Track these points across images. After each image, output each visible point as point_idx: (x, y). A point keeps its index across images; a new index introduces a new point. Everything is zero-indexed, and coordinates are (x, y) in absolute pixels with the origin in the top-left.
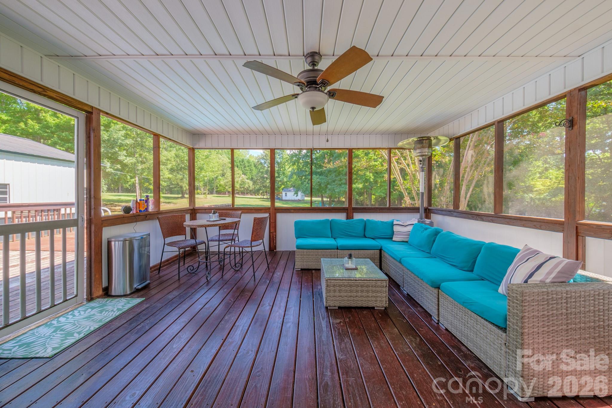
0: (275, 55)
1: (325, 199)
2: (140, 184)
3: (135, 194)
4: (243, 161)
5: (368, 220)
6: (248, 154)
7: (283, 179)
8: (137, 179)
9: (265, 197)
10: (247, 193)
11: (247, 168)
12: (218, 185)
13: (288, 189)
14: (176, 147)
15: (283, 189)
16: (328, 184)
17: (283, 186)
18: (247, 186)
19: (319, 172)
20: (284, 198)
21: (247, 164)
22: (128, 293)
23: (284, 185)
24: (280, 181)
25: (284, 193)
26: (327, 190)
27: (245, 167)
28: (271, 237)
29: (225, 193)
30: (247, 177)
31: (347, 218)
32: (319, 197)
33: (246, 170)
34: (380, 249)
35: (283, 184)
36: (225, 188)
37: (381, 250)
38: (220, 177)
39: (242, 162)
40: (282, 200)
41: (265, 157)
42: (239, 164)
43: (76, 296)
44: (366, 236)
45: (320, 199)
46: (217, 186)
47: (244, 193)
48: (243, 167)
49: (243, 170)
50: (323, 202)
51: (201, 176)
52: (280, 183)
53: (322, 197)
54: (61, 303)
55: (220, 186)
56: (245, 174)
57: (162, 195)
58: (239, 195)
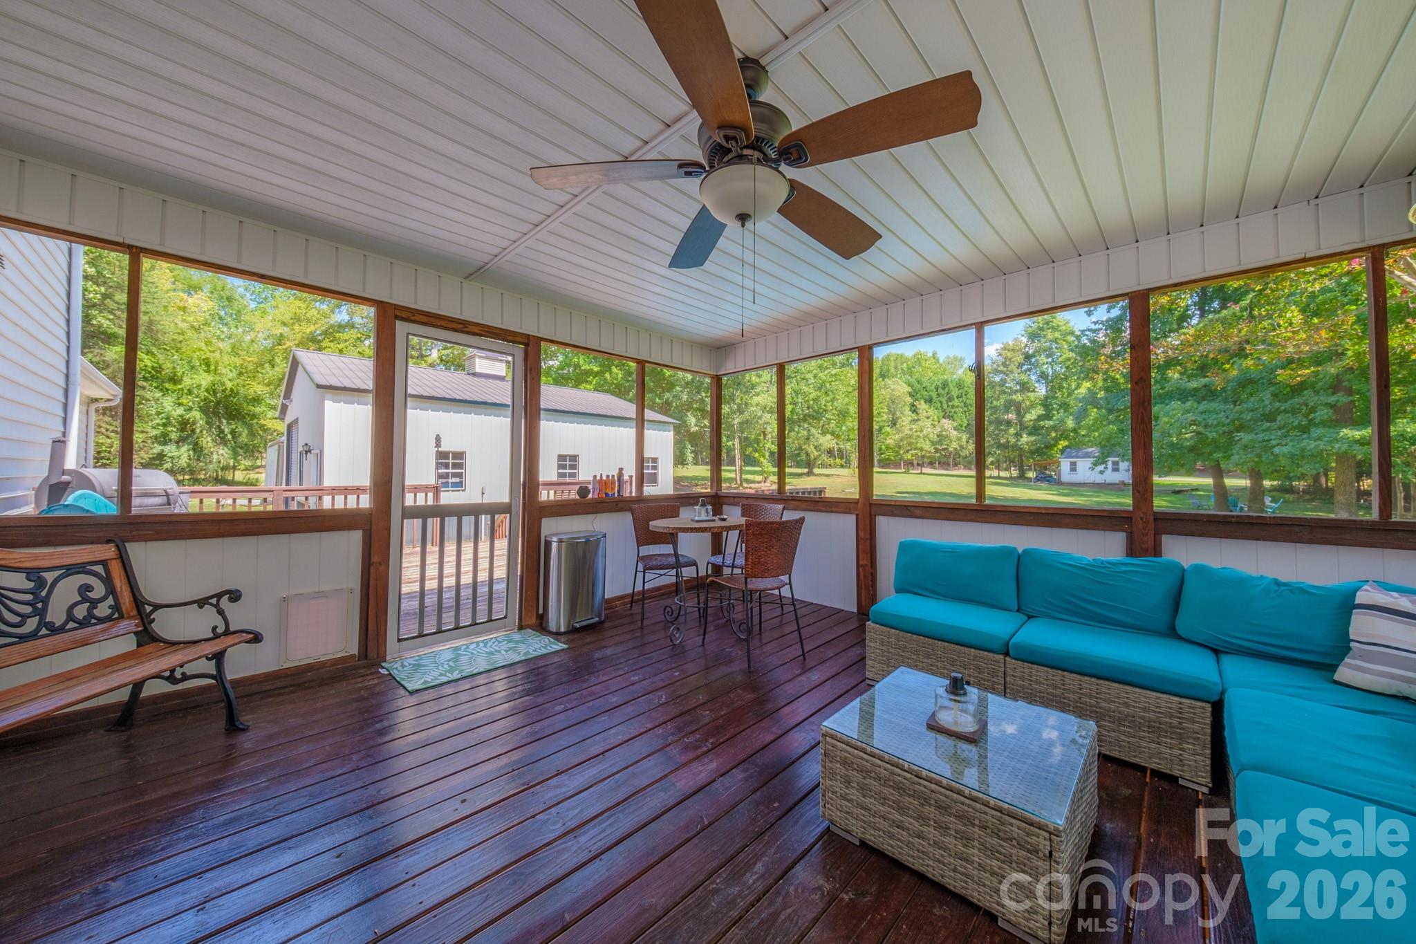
0: (669, 126)
1: (1229, 482)
2: (743, 449)
3: (734, 468)
4: (945, 385)
5: (1200, 570)
6: (962, 366)
7: (1062, 421)
8: (737, 440)
9: (1003, 474)
10: (956, 465)
11: (956, 402)
12: (883, 447)
13: (1079, 449)
14: (796, 376)
15: (1062, 451)
16: (1240, 428)
17: (1063, 443)
18: (955, 445)
19: (1196, 390)
20: (1066, 475)
21: (955, 393)
22: (563, 630)
23: (1067, 438)
24: (1054, 428)
25: (1065, 465)
26: (1236, 449)
27: (950, 399)
28: (862, 577)
29: (897, 466)
30: (955, 424)
31: (1131, 551)
32: (1202, 473)
33: (953, 407)
34: (1216, 698)
35: (1064, 435)
36: (897, 452)
37: (1218, 707)
38: (888, 429)
39: (943, 389)
40: (1059, 483)
41: (1001, 368)
42: (934, 395)
43: (505, 617)
44: (1180, 632)
45: (1208, 481)
46: (880, 449)
47: (949, 464)
48: (944, 400)
49: (945, 406)
50: (1220, 490)
51: (844, 428)
52: (1053, 434)
53: (1218, 473)
54: (484, 623)
55: (887, 448)
56: (950, 417)
57: (787, 470)
58: (935, 468)
